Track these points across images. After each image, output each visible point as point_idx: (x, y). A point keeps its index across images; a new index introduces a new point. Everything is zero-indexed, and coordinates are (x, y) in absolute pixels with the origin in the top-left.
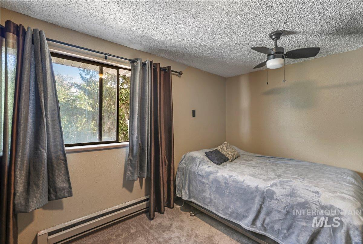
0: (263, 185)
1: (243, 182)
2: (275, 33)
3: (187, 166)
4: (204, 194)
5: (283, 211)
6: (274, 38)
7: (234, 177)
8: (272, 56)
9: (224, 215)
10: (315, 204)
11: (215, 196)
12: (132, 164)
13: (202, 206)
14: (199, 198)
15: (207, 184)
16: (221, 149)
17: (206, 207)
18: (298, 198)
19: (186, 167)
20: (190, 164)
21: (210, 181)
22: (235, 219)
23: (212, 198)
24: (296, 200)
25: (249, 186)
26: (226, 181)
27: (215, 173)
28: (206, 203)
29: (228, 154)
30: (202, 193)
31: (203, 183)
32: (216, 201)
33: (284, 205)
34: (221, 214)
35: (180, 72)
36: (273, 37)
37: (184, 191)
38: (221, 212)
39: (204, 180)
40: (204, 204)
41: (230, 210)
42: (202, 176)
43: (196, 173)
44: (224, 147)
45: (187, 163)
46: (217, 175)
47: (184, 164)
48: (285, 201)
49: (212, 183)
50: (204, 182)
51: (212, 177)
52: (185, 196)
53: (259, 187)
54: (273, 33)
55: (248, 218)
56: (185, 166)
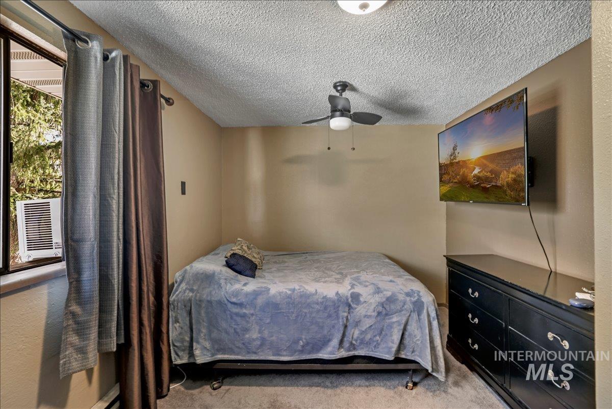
0: (345, 289)
1: (316, 294)
2: (341, 83)
3: (198, 294)
4: (247, 336)
5: (373, 314)
6: (340, 90)
7: (299, 289)
8: (338, 113)
9: (291, 356)
10: (401, 293)
11: (271, 331)
12: (78, 324)
13: (244, 358)
14: (237, 347)
15: (252, 315)
16: (240, 251)
17: (254, 357)
18: (385, 293)
19: (196, 296)
20: (203, 288)
21: (258, 308)
22: (309, 353)
23: (266, 336)
24: (384, 295)
25: (326, 296)
26: (290, 300)
27: (264, 291)
28: (254, 350)
29: (254, 257)
30: (244, 335)
31: (244, 316)
32: (274, 338)
33: (372, 307)
34: (286, 355)
35: (169, 99)
36: (339, 88)
37: (198, 346)
38: (285, 353)
39: (244, 311)
40: (249, 353)
41: (301, 343)
42: (241, 305)
43: (226, 302)
44: (244, 247)
45: (195, 288)
46: (269, 295)
47: (188, 291)
48: (374, 301)
49: (263, 309)
50: (245, 313)
51: (260, 301)
52: (204, 355)
53: (340, 293)
54: (340, 82)
55: (332, 342)
56: (191, 294)
